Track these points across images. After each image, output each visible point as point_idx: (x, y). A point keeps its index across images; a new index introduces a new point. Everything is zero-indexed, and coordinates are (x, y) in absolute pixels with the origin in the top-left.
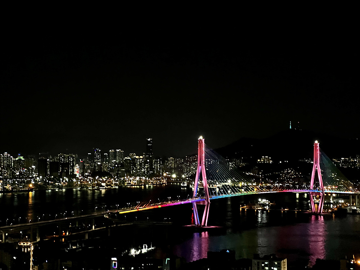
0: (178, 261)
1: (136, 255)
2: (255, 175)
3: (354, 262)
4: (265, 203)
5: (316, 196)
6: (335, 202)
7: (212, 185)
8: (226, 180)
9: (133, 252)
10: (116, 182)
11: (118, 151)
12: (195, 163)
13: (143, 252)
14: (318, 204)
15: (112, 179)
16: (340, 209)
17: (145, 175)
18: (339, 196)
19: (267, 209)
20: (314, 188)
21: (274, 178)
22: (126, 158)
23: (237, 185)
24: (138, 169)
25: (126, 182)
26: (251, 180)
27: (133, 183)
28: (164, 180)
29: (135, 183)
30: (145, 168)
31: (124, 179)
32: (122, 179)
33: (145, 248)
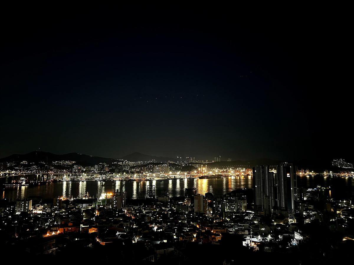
3: (59, 199)
6: (52, 177)
8: (6, 171)
16: (54, 180)
18: (54, 175)
21: (28, 170)
23: (11, 172)
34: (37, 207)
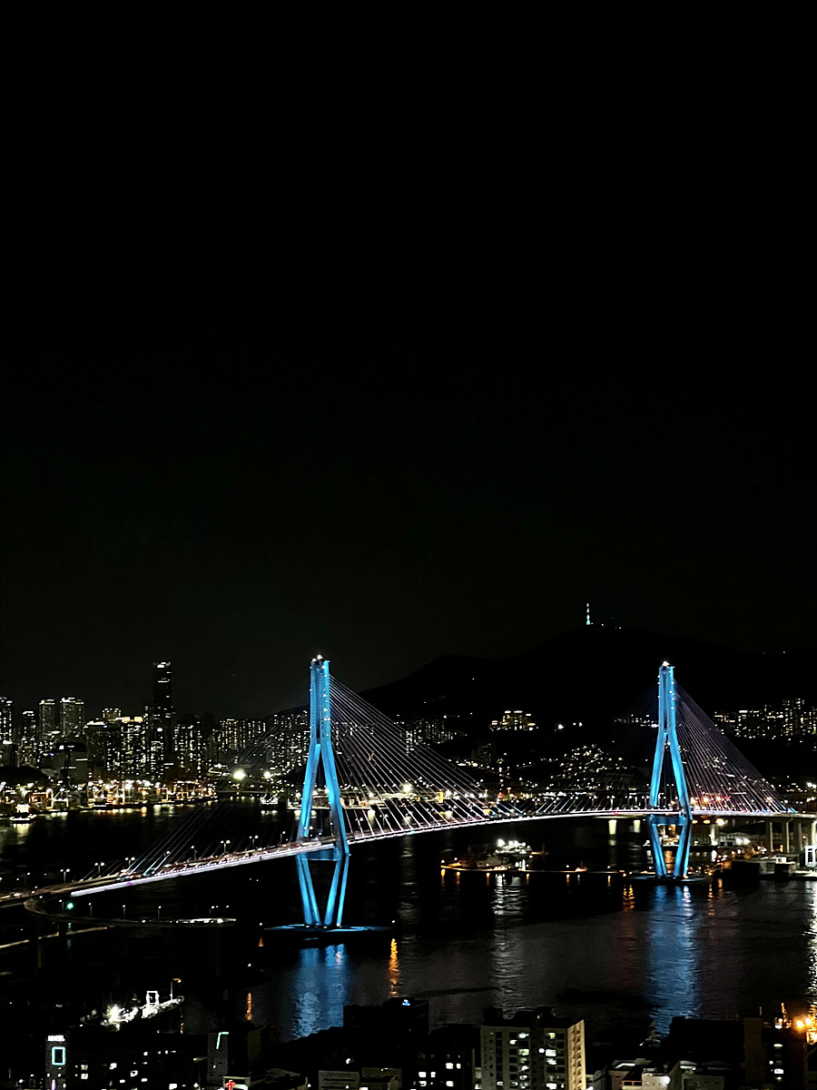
0: (253, 1038)
1: (123, 1024)
2: (485, 766)
3: (784, 1025)
4: (517, 850)
5: (667, 828)
6: (722, 844)
7: (355, 799)
8: (398, 784)
9: (115, 1015)
10: (60, 800)
11: (68, 701)
12: (302, 734)
14: (674, 850)
15: (49, 790)
16: (738, 863)
17: (151, 774)
18: (737, 825)
19: (524, 869)
20: (663, 804)
21: (542, 776)
22: (92, 723)
23: (429, 798)
24: (128, 755)
25: (92, 797)
26: (472, 784)
27: (115, 799)
28: (207, 787)
29: (121, 800)
30: (151, 752)
31: (84, 788)
32: (80, 789)
33: (153, 1001)
34: (626, 1084)
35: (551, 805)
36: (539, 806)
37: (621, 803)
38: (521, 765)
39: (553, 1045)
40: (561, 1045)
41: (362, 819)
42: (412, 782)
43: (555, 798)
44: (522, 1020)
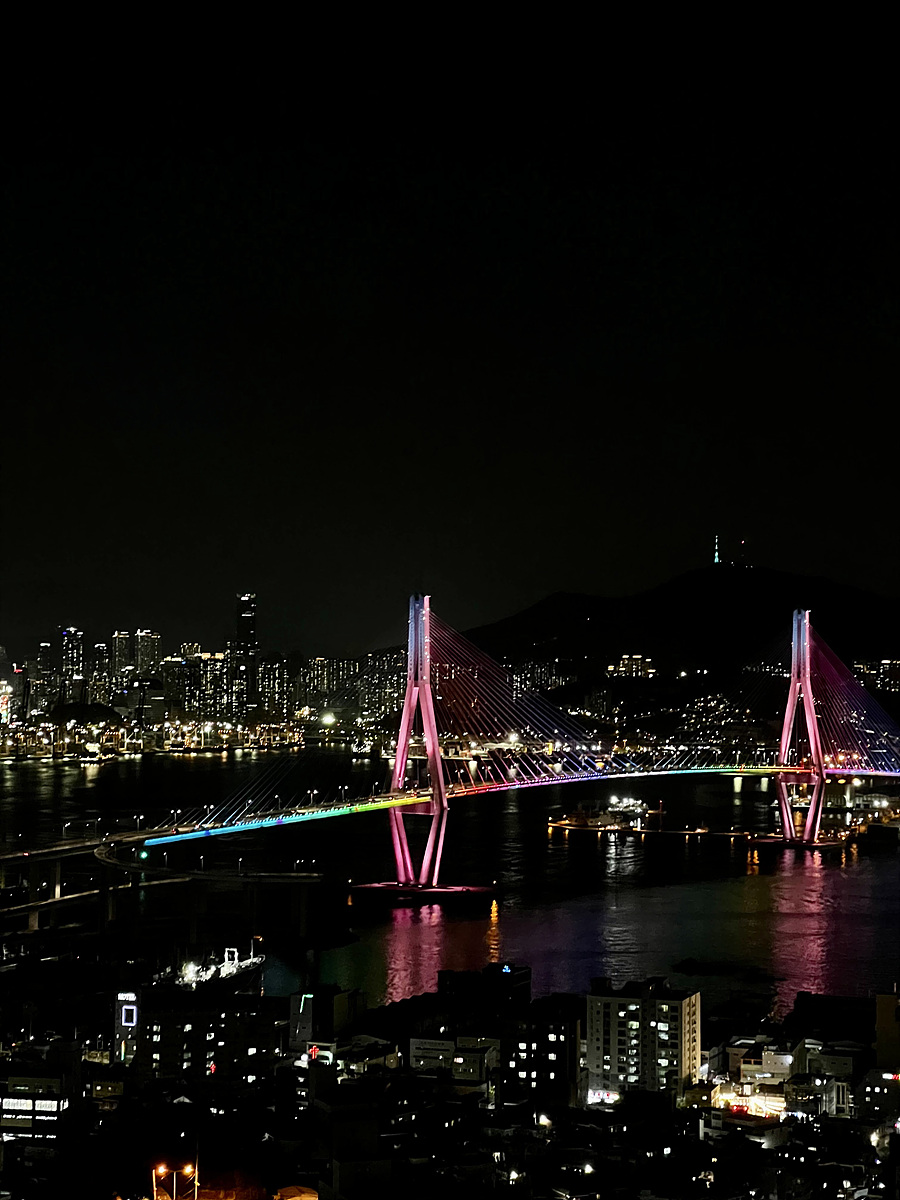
0: (339, 1003)
1: (199, 983)
4: (631, 808)
5: (798, 787)
6: (858, 806)
7: (456, 749)
8: (503, 733)
9: (191, 973)
10: (134, 741)
11: (143, 634)
12: (399, 677)
13: (223, 974)
15: (122, 730)
17: (233, 716)
19: (639, 829)
20: (792, 761)
22: (169, 659)
23: (537, 749)
24: (208, 695)
25: (169, 739)
26: (584, 735)
27: (193, 742)
28: (294, 732)
29: (199, 743)
30: (232, 692)
31: (160, 729)
32: (155, 729)
33: (233, 959)
34: (745, 1063)
35: (671, 761)
36: (657, 761)
37: (748, 758)
38: (639, 715)
39: (666, 1017)
40: (674, 1018)
41: (462, 771)
42: (518, 732)
43: (675, 752)
44: (632, 991)
